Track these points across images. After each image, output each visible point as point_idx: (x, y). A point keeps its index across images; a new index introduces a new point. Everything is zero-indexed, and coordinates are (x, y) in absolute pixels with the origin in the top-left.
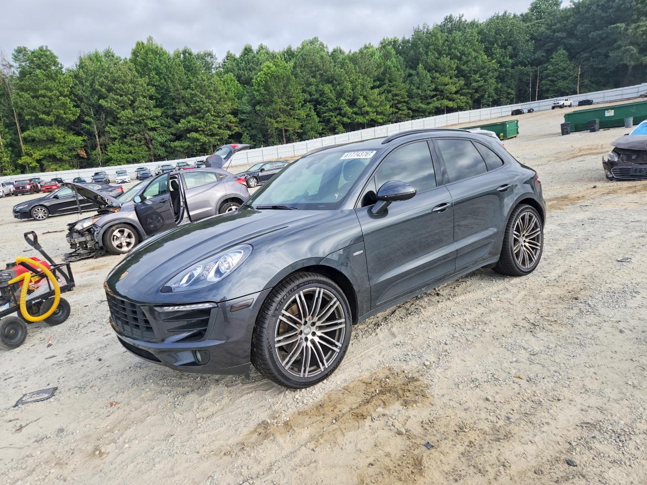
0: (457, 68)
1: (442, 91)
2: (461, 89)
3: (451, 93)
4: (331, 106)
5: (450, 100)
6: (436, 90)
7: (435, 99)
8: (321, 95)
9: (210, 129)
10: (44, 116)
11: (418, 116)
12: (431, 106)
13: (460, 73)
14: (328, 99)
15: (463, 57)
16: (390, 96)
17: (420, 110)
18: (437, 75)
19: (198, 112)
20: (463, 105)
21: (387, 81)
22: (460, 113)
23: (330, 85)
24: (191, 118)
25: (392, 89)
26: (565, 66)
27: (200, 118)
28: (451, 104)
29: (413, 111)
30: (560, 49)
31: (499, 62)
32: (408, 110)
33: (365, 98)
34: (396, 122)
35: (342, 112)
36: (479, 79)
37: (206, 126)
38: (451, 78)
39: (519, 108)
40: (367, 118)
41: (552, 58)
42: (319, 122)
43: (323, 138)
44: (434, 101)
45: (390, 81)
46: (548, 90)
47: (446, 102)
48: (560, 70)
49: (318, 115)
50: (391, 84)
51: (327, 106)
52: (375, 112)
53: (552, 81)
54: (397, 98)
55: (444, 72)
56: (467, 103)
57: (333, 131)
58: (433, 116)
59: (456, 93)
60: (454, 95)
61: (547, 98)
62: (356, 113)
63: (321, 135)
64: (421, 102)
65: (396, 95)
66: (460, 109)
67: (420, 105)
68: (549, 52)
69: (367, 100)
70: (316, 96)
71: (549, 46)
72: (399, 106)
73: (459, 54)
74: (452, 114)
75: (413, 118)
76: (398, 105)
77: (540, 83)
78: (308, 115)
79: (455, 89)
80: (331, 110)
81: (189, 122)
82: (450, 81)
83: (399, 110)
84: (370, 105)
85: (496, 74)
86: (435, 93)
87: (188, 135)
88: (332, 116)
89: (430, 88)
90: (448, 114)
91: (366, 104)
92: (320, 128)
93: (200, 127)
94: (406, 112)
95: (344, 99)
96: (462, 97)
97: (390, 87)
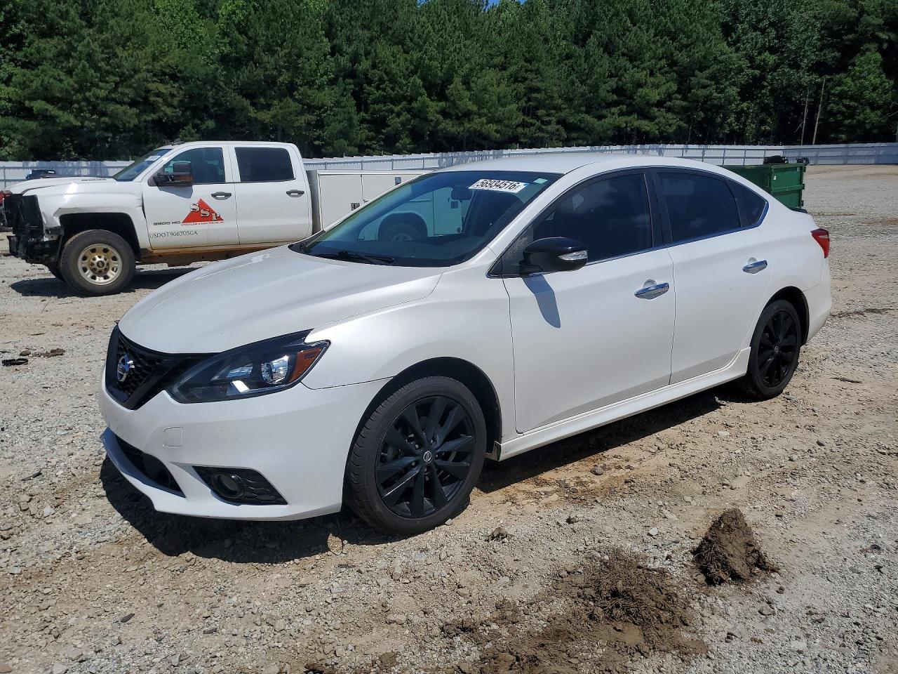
2: (669, 97)
3: (648, 104)
4: (393, 89)
5: (644, 115)
8: (374, 66)
9: (86, 99)
12: (605, 121)
14: (386, 73)
16: (521, 88)
17: (583, 125)
23: (395, 48)
25: (530, 75)
26: (878, 81)
28: (645, 125)
30: (868, 50)
31: (751, 59)
32: (558, 123)
33: (466, 83)
35: (414, 105)
36: (709, 82)
37: (77, 91)
38: (652, 74)
39: (780, 154)
40: (467, 125)
41: (854, 65)
42: (363, 121)
43: (366, 158)
45: (527, 61)
46: (839, 124)
48: (866, 88)
49: (361, 104)
51: (384, 90)
53: (848, 107)
54: (538, 96)
57: (390, 146)
59: (660, 104)
60: (656, 109)
61: (836, 141)
62: (445, 114)
63: (363, 150)
65: (537, 90)
68: (850, 52)
69: (469, 89)
70: (365, 65)
71: (849, 40)
72: (541, 112)
77: (825, 108)
78: (337, 103)
79: (658, 98)
84: (476, 100)
85: (742, 79)
86: (615, 97)
88: (392, 112)
91: (467, 94)
92: (362, 133)
94: (553, 127)
96: (670, 115)
97: (526, 71)
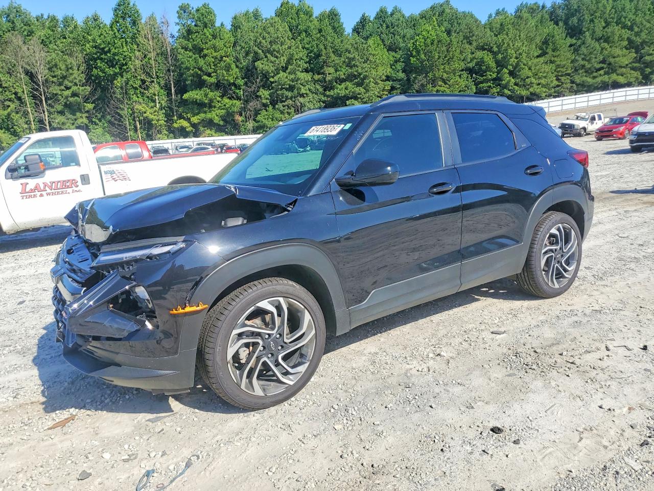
0: (628, 39)
1: (610, 64)
6: (603, 62)
7: (602, 72)
10: (205, 77)
11: (582, 91)
13: (631, 45)
15: (635, 27)
18: (606, 45)
19: (355, 77)
20: (632, 80)
21: (549, 51)
22: (628, 89)
24: (348, 83)
27: (359, 85)
29: (577, 85)
34: (558, 96)
44: (600, 74)
47: (614, 77)
50: (554, 54)
52: (539, 84)
55: (613, 42)
56: (637, 78)
58: (598, 92)
64: (586, 76)
66: (629, 85)
67: (585, 78)
73: (629, 24)
74: (619, 90)
75: (576, 92)
76: (560, 78)
80: (489, 80)
81: (346, 89)
82: (620, 53)
83: (562, 83)
87: (347, 102)
89: (597, 60)
90: (615, 91)
93: (359, 94)
95: (506, 68)
